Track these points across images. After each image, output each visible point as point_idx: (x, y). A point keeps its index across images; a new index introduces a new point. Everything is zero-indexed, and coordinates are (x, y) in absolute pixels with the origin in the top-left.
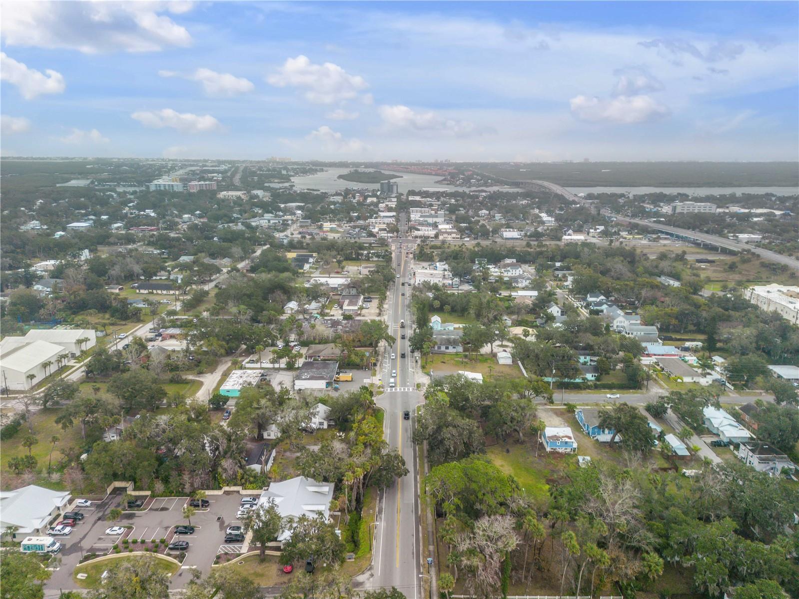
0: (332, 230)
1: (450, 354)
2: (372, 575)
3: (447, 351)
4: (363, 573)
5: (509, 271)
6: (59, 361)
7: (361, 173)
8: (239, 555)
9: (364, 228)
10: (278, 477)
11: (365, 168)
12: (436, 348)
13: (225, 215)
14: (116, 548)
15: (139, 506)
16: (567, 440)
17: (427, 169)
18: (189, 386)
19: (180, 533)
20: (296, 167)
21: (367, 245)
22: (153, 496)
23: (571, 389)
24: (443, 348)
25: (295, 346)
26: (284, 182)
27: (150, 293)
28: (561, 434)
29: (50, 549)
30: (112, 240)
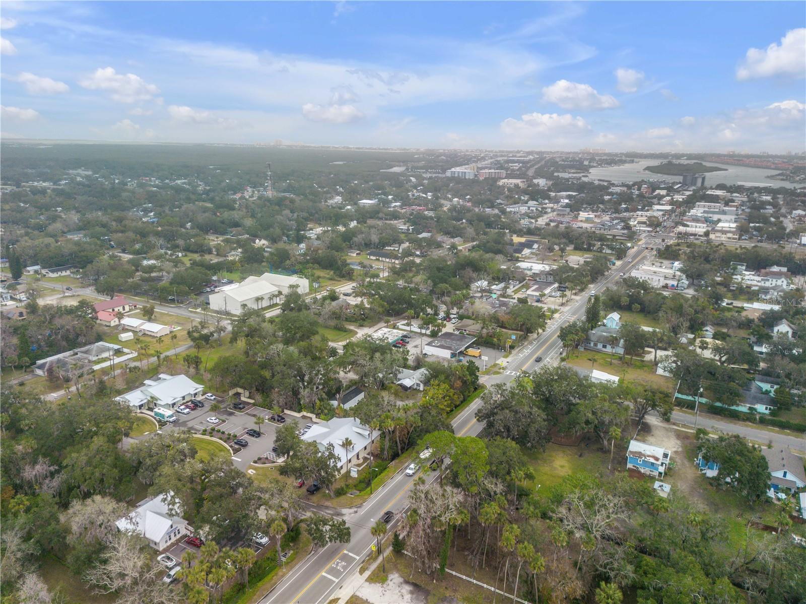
0: (588, 220)
1: (606, 354)
2: (356, 512)
3: (604, 349)
4: (350, 508)
5: (768, 280)
6: (270, 299)
7: (676, 165)
8: (274, 462)
9: (624, 220)
10: (342, 414)
11: (687, 159)
12: (592, 344)
13: (489, 201)
14: (205, 431)
15: (240, 409)
16: (652, 460)
17: (769, 161)
18: (345, 334)
19: (250, 435)
20: (605, 158)
21: (611, 237)
22: (254, 405)
23: (725, 416)
24: (600, 346)
25: (454, 318)
26: (579, 173)
27: (377, 259)
28: (648, 453)
29: (169, 419)
30: (381, 215)
